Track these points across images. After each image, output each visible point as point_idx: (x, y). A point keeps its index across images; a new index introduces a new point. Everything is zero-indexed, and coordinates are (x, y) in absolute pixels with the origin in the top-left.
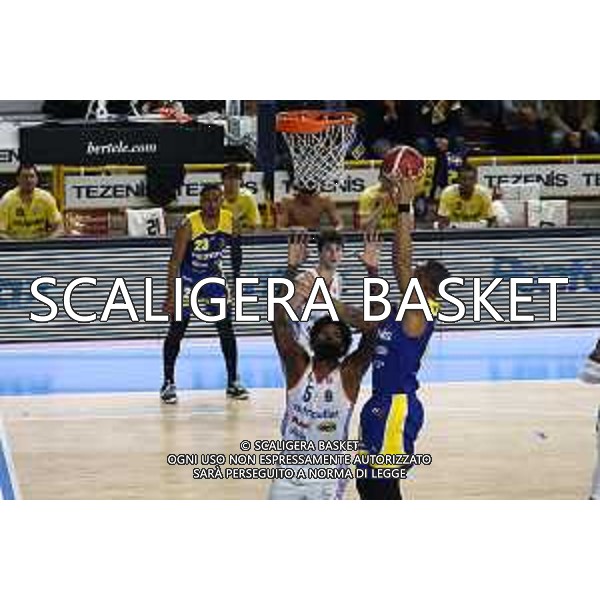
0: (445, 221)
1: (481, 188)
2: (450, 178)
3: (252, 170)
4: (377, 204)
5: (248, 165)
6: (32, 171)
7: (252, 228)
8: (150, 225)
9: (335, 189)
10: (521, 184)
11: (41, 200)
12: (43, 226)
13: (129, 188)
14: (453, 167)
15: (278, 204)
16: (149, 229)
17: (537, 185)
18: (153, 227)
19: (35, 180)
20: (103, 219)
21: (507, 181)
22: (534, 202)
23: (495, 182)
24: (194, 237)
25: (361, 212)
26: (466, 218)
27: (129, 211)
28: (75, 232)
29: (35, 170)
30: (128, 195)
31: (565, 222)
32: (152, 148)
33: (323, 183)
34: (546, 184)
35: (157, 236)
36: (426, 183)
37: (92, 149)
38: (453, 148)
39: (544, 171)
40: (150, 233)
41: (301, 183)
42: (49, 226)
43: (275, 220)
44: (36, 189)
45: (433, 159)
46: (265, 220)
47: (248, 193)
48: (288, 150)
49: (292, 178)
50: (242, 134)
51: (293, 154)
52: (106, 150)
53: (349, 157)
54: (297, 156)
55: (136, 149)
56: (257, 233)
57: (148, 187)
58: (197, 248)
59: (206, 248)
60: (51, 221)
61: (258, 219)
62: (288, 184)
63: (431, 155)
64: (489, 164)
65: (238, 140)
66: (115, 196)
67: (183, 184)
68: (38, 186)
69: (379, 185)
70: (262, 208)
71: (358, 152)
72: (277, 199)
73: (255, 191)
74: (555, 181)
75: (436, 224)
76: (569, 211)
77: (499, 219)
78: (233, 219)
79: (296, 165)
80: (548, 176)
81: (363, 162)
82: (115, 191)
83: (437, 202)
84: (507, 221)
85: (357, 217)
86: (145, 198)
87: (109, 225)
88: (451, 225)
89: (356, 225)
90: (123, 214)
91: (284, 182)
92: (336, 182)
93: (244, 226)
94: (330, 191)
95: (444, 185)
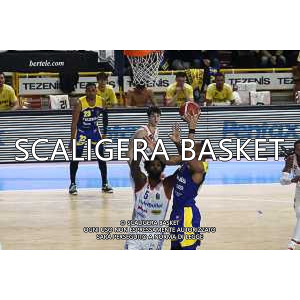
0: (209, 102)
1: (227, 85)
2: (212, 80)
3: (112, 75)
4: (175, 93)
5: (110, 73)
6: (2, 76)
7: (113, 105)
8: (62, 103)
9: (154, 85)
10: (247, 83)
11: (7, 90)
12: (8, 104)
13: (51, 84)
14: (213, 74)
15: (126, 93)
16: (62, 105)
17: (255, 84)
18: (63, 104)
19: (4, 80)
21: (239, 82)
22: (253, 92)
23: (234, 82)
24: (83, 109)
25: (167, 97)
26: (220, 101)
27: (51, 96)
28: (24, 107)
29: (4, 75)
30: (50, 88)
31: (269, 103)
32: (62, 63)
33: (148, 82)
34: (259, 83)
35: (65, 109)
36: (200, 83)
37: (32, 64)
38: (213, 65)
39: (258, 76)
40: (62, 108)
41: (137, 82)
42: (12, 104)
43: (124, 101)
44: (4, 85)
45: (203, 70)
47: (111, 87)
48: (130, 65)
49: (132, 79)
50: (107, 57)
51: (133, 67)
52: (39, 64)
53: (160, 69)
54: (135, 68)
55: (54, 64)
56: (116, 108)
57: (60, 84)
58: (85, 116)
59: (89, 115)
60: (12, 101)
61: (116, 101)
62: (131, 83)
63: (202, 68)
64: (231, 72)
65: (105, 60)
66: (44, 88)
67: (78, 83)
68: (6, 83)
69: (176, 83)
70: (118, 95)
71: (165, 66)
72: (125, 91)
73: (114, 86)
74: (264, 82)
75: (205, 103)
76: (271, 98)
77: (236, 101)
78: (103, 100)
79: (134, 73)
80: (260, 79)
81: (167, 72)
82: (44, 86)
83: (205, 92)
84: (241, 102)
85: (165, 100)
86: (59, 89)
87: (42, 104)
88: (212, 104)
89: (165, 104)
90: (49, 98)
91: (128, 81)
92: (154, 81)
93: (109, 104)
94: (151, 86)
95: (208, 83)
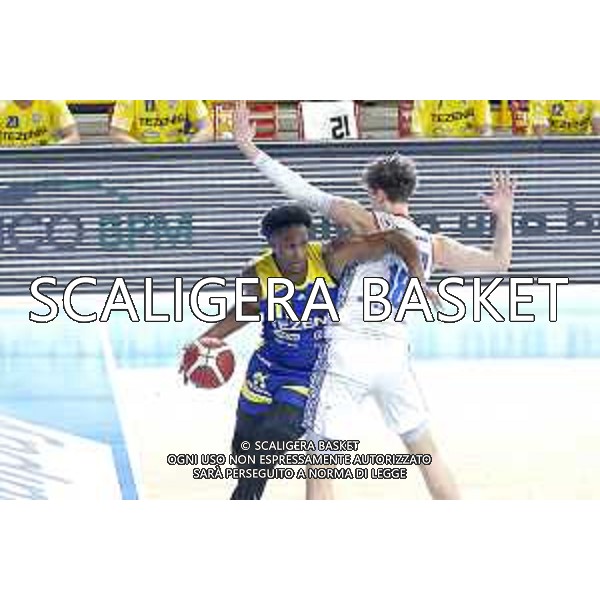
20: (268, 116)
46: (499, 119)
